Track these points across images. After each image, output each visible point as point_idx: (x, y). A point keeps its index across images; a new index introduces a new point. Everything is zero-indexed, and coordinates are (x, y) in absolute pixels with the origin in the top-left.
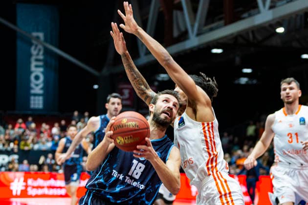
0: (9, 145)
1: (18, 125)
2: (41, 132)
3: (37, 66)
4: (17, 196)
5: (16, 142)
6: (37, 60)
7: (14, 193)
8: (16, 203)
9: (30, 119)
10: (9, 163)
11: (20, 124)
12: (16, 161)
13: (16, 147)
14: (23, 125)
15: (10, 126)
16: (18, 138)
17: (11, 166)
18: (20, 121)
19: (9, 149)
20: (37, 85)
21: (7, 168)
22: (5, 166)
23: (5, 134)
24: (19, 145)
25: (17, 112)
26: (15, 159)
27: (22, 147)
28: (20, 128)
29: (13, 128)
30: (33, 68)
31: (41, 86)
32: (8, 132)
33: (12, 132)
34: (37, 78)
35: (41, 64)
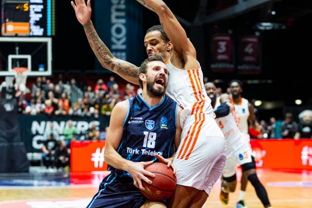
0: (89, 110)
1: (98, 87)
2: (126, 94)
3: (118, 17)
4: (99, 169)
5: (97, 106)
6: (118, 10)
7: (96, 165)
8: (99, 176)
9: (112, 79)
10: (89, 130)
11: (101, 84)
12: (97, 128)
13: (96, 111)
14: (104, 87)
15: (89, 88)
16: (98, 101)
17: (91, 134)
18: (100, 81)
19: (89, 114)
20: (119, 39)
21: (87, 136)
22: (84, 135)
23: (84, 97)
24: (100, 109)
25: (96, 71)
26: (96, 126)
27: (103, 112)
28: (100, 89)
29: (93, 90)
30: (114, 20)
31: (124, 40)
32: (86, 94)
33: (92, 95)
34: (118, 31)
35: (123, 14)
